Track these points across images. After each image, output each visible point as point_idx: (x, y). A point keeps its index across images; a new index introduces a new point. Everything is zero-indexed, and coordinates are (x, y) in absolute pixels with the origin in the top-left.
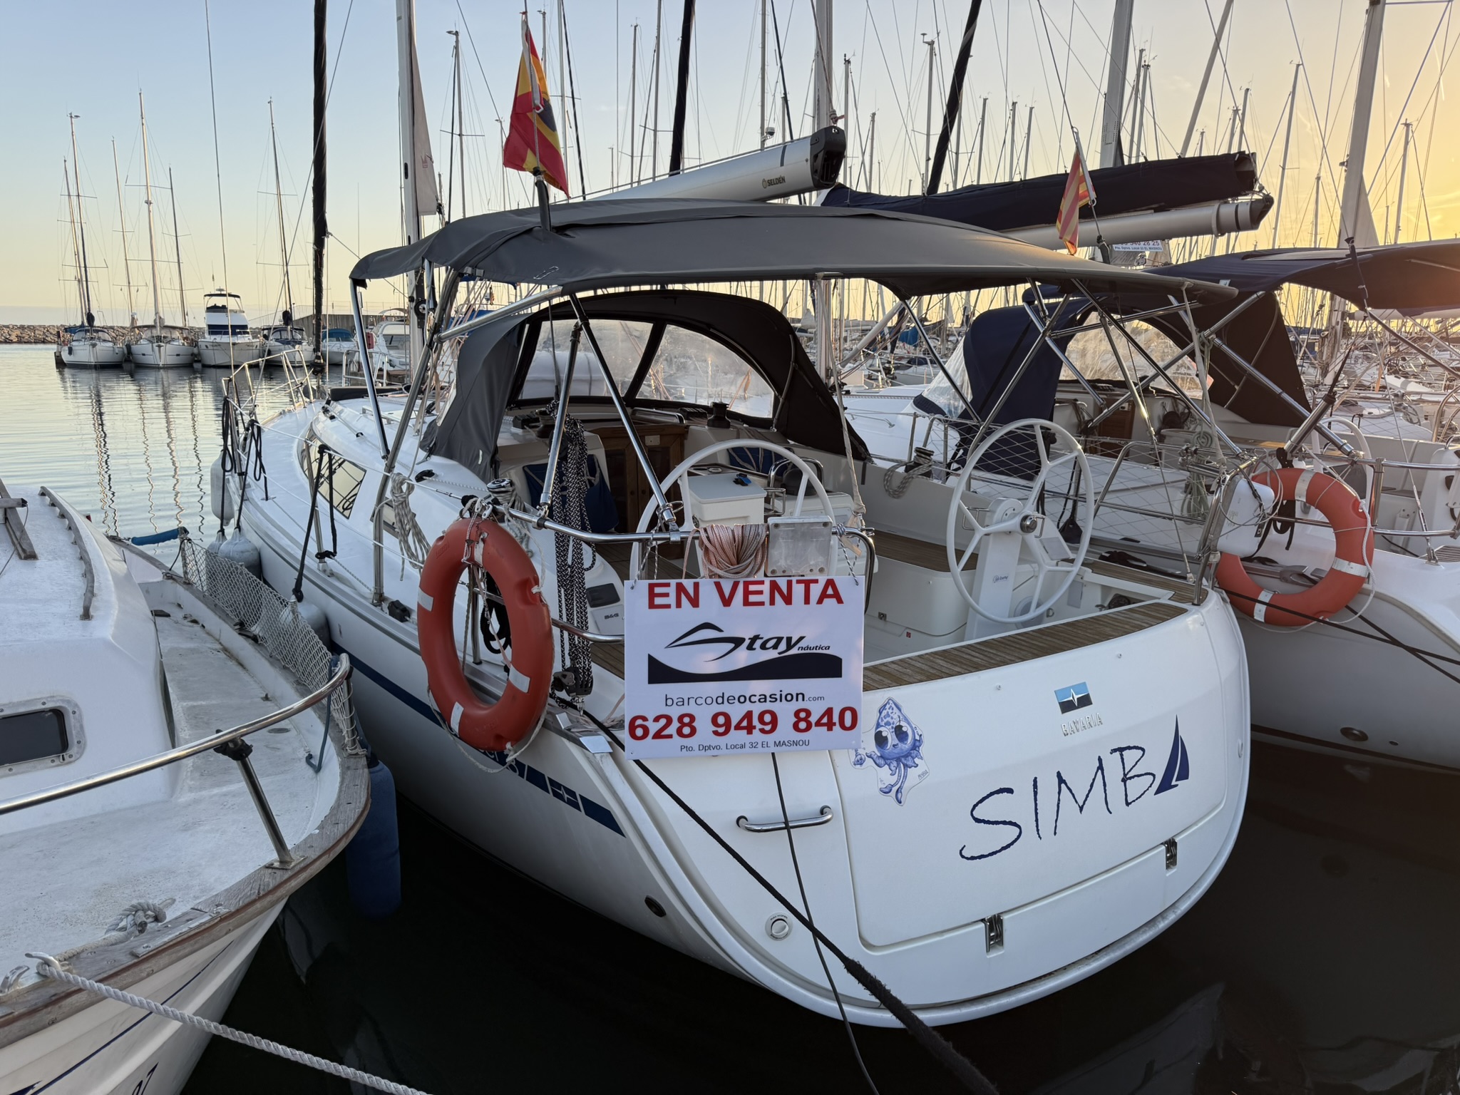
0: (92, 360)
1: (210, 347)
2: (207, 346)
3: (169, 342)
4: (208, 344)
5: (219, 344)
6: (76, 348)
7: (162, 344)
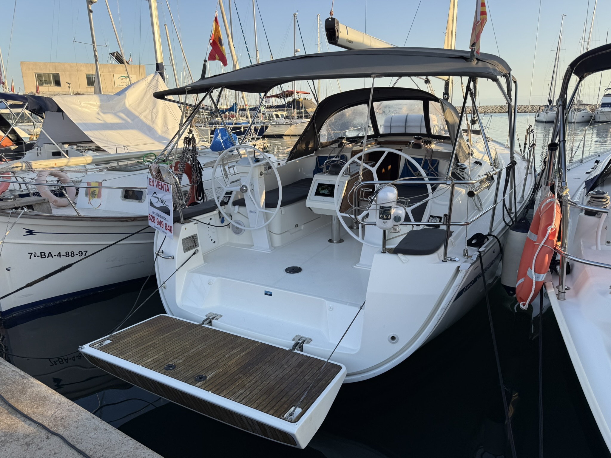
0: (545, 119)
1: (599, 113)
2: (598, 113)
3: (580, 111)
4: (598, 112)
5: (603, 112)
6: (541, 114)
7: (576, 112)
